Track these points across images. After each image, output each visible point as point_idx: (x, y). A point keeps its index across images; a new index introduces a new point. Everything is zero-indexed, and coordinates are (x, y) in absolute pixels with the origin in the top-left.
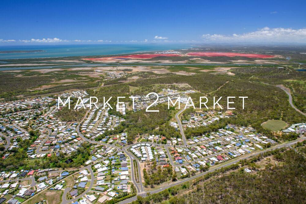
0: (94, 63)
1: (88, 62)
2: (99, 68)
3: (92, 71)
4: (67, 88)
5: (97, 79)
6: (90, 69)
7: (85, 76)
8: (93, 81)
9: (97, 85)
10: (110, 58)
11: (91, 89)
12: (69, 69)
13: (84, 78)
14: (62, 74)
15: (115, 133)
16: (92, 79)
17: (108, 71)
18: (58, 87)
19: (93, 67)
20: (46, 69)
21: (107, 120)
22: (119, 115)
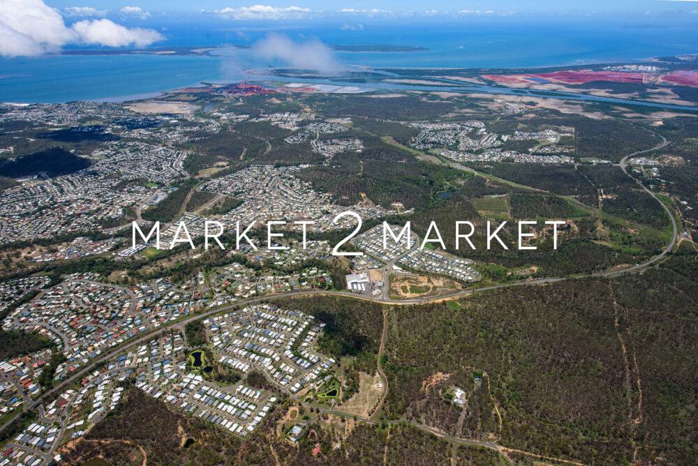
0: (498, 86)
1: (490, 83)
2: (501, 96)
3: (492, 100)
4: (469, 119)
5: (495, 112)
6: (489, 96)
7: (485, 107)
8: (491, 113)
9: (493, 119)
10: (520, 78)
11: (488, 121)
12: (469, 95)
13: (483, 109)
14: (461, 102)
15: (497, 147)
16: (490, 112)
17: (509, 102)
18: (460, 116)
19: (495, 94)
20: (444, 91)
21: (494, 142)
22: (502, 141)
